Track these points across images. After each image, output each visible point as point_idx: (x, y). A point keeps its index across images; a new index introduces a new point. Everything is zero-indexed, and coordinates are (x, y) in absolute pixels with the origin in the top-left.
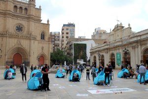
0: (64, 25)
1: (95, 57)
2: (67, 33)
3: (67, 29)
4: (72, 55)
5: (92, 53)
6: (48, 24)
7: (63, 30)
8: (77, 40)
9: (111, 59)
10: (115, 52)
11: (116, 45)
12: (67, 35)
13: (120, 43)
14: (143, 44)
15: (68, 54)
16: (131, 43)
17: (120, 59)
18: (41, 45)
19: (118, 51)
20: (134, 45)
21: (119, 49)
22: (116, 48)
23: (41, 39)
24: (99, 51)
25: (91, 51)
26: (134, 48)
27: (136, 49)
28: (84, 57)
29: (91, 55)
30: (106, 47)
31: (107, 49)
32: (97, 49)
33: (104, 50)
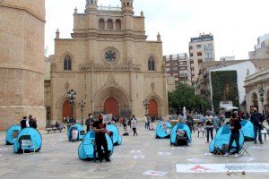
0: (192, 40)
1: (255, 95)
2: (200, 54)
3: (199, 46)
4: (209, 93)
5: (248, 88)
6: (159, 42)
7: (191, 48)
8: (218, 64)
12: (200, 57)
15: (203, 92)
18: (149, 81)
23: (149, 69)
24: (261, 82)
25: (247, 84)
28: (233, 97)
29: (247, 92)
32: (257, 80)
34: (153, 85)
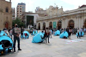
0: (19, 4)
1: (39, 24)
2: (21, 9)
3: (21, 6)
5: (37, 21)
7: (18, 6)
8: (28, 13)
10: (52, 21)
11: (53, 17)
12: (21, 10)
13: (56, 17)
14: (69, 18)
16: (62, 17)
17: (55, 25)
21: (55, 20)
22: (53, 19)
24: (42, 20)
25: (37, 20)
26: (64, 19)
27: (65, 20)
30: (47, 18)
33: (46, 20)
34: (7, 18)
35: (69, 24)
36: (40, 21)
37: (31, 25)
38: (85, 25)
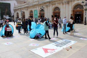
1: (18, 13)
9: (30, 14)
10: (33, 10)
11: (34, 4)
13: (37, 3)
14: (53, 4)
16: (45, 3)
17: (37, 15)
19: (35, 9)
20: (47, 4)
21: (36, 7)
22: (34, 6)
25: (15, 9)
26: (47, 6)
27: (49, 7)
28: (9, 14)
29: (15, 12)
30: (27, 6)
31: (27, 7)
32: (19, 8)
33: (25, 8)
35: (54, 13)
36: (18, 9)
37: (8, 16)
38: (73, 14)
